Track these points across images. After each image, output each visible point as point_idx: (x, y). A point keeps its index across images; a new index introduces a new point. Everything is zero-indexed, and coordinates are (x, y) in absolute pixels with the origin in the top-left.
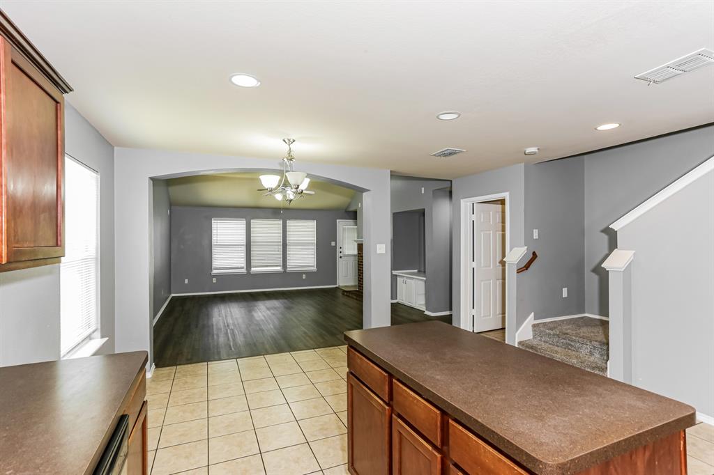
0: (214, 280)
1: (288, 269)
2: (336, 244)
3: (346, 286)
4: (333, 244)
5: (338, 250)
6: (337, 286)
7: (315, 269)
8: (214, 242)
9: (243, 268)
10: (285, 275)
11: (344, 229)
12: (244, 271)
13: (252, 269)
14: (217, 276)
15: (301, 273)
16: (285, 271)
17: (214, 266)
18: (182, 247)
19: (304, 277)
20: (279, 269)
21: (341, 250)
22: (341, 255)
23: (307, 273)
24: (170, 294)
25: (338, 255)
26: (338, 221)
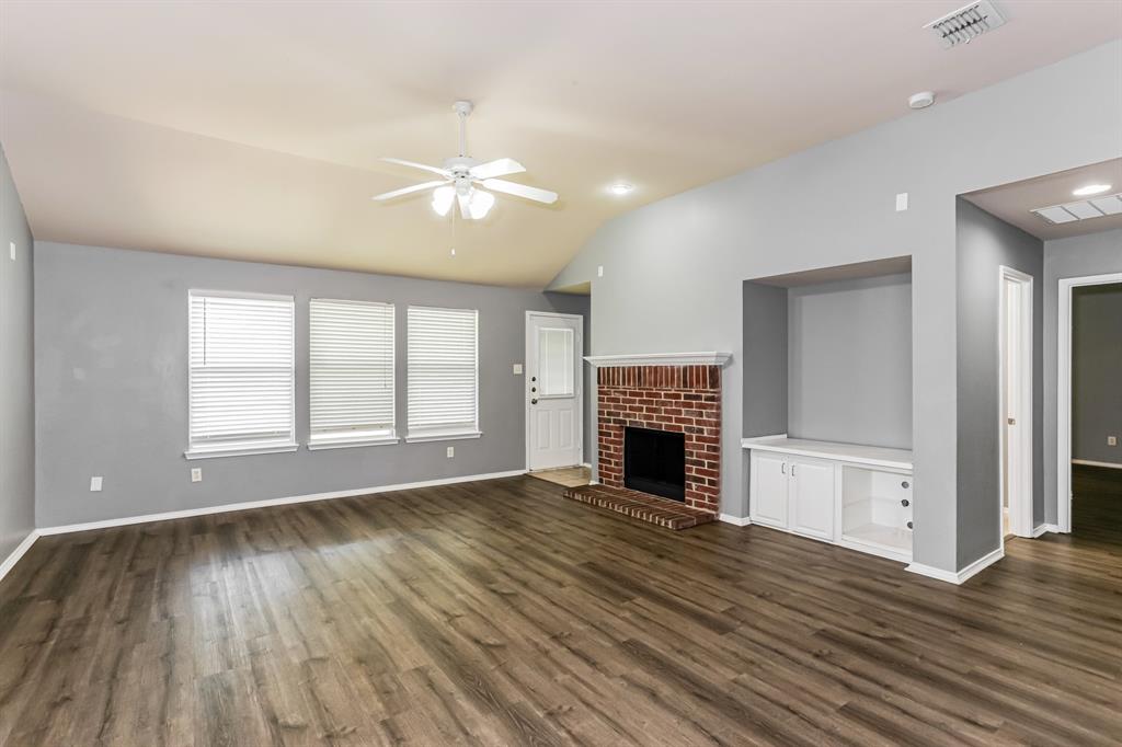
0: (197, 475)
1: (410, 436)
2: (524, 370)
3: (545, 471)
4: (517, 369)
5: (529, 384)
6: (526, 471)
7: (475, 431)
8: (195, 358)
9: (284, 435)
10: (404, 450)
11: (541, 334)
12: (290, 443)
13: (313, 437)
14: (203, 462)
15: (443, 443)
16: (402, 441)
17: (194, 432)
18: (79, 374)
19: (450, 452)
20: (387, 434)
21: (535, 384)
22: (536, 396)
23: (456, 442)
24: (31, 526)
25: (529, 396)
26: (528, 313)
